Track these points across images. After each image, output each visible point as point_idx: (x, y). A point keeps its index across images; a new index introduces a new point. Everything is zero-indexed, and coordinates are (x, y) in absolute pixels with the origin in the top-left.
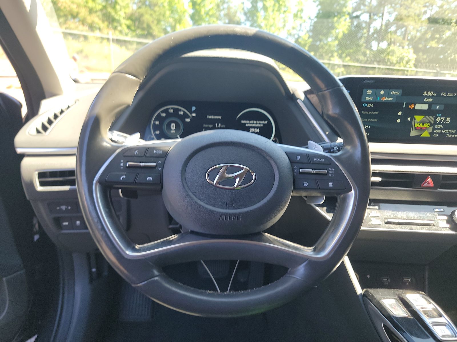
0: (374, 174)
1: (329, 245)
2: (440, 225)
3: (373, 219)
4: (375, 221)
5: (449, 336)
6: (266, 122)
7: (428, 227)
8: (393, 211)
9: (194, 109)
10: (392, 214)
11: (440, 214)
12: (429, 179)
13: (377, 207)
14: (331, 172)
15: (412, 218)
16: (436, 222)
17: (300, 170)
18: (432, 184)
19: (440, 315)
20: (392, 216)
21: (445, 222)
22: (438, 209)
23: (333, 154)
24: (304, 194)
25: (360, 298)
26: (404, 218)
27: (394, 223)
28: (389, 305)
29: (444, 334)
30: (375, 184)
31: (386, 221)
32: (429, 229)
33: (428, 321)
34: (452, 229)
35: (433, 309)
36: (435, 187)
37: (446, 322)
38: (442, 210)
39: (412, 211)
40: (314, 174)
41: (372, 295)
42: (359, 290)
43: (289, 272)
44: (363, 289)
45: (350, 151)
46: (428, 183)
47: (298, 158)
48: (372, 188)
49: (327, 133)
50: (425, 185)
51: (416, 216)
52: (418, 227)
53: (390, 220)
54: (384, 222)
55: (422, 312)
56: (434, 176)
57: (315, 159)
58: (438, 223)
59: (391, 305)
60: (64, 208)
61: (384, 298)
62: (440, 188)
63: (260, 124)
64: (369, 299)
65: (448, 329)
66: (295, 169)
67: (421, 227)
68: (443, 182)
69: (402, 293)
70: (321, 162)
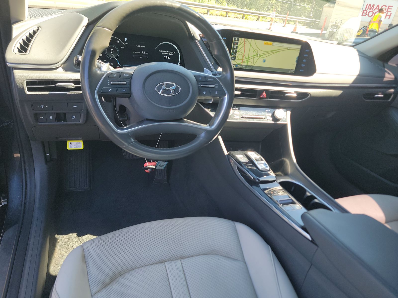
0: (237, 90)
1: (216, 123)
2: (267, 119)
3: (235, 115)
4: (236, 117)
5: (264, 168)
6: (175, 52)
7: (262, 119)
8: (246, 111)
9: (126, 39)
10: (245, 112)
11: (268, 112)
12: (264, 93)
13: (237, 109)
14: (217, 86)
15: (255, 115)
16: (265, 117)
17: (202, 85)
18: (265, 96)
19: (262, 160)
20: (245, 114)
21: (270, 117)
22: (267, 110)
23: (217, 77)
24: (203, 98)
25: (227, 157)
26: (251, 115)
27: (246, 118)
28: (240, 157)
29: (262, 167)
30: (237, 95)
31: (242, 116)
32: (262, 121)
33: (256, 163)
34: (273, 120)
35: (259, 158)
36: (267, 98)
37: (264, 162)
38: (269, 110)
39: (255, 111)
40: (209, 87)
41: (232, 154)
42: (226, 153)
43: (197, 137)
44: (228, 152)
45: (225, 75)
46: (264, 95)
47: (200, 78)
48: (235, 98)
49: (213, 63)
50: (262, 96)
51: (256, 114)
52: (257, 119)
53: (243, 116)
54: (240, 117)
55: (254, 159)
56: (267, 92)
57: (209, 79)
58: (267, 117)
59: (241, 158)
60: (42, 106)
61: (238, 155)
62: (269, 99)
63: (171, 53)
64: (231, 156)
65: (264, 165)
66: (199, 84)
67: (258, 119)
68: (271, 95)
69: (246, 152)
70: (212, 81)
